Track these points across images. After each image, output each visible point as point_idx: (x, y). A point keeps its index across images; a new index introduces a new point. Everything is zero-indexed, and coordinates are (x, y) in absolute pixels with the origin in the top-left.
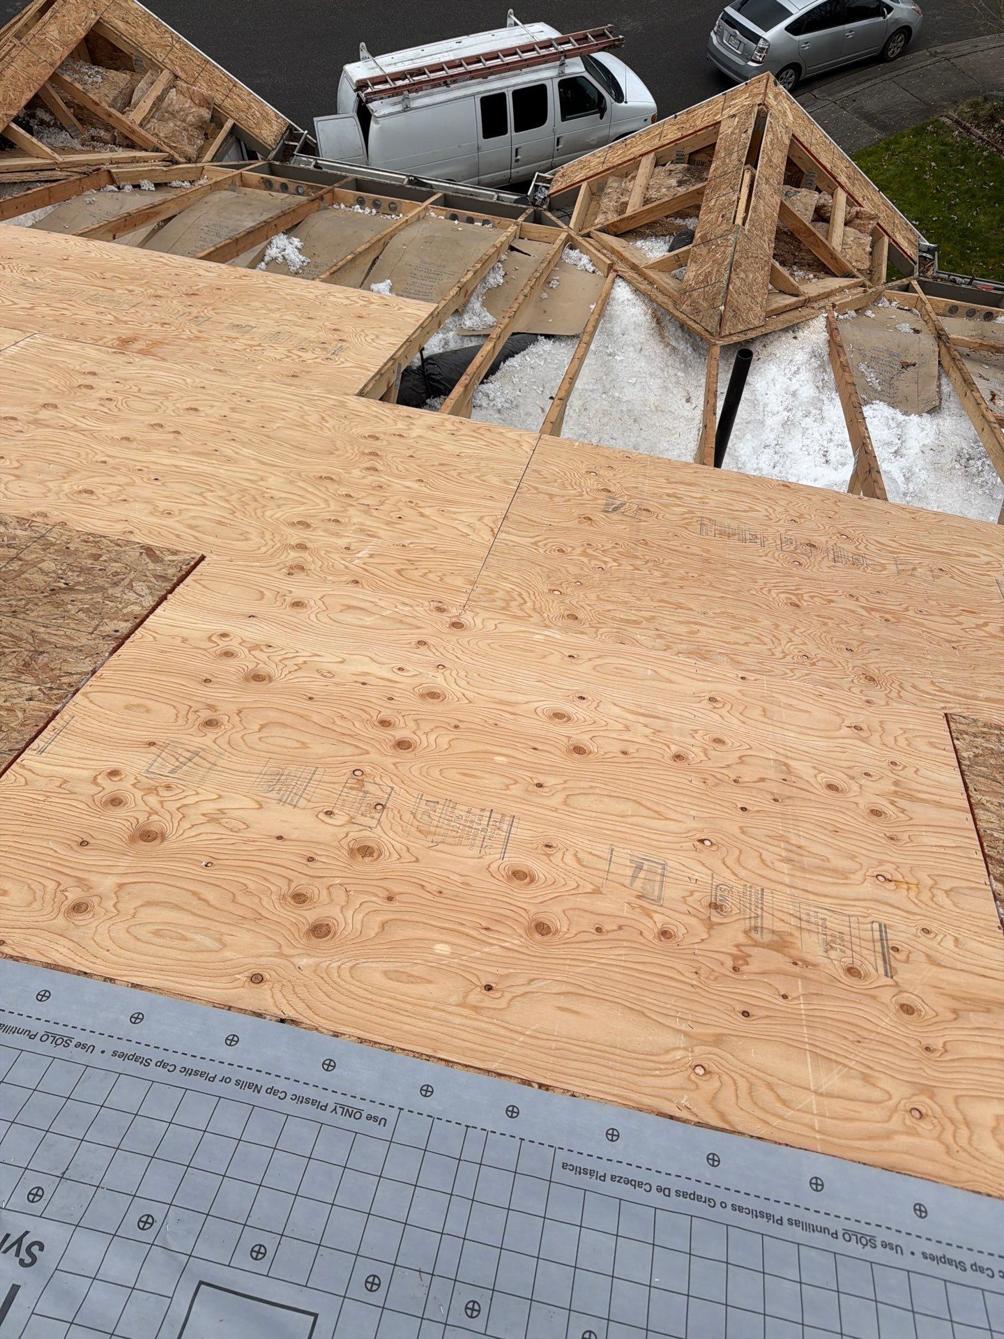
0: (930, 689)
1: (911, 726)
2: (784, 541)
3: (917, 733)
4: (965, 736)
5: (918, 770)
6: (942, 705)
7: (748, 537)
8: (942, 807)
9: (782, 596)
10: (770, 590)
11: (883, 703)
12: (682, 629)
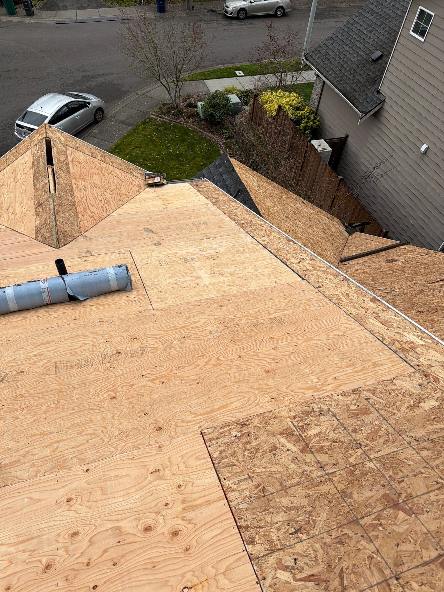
0: (190, 418)
1: (185, 452)
2: (103, 356)
3: (189, 455)
4: (213, 442)
5: (193, 483)
6: (198, 426)
7: (83, 363)
8: (210, 504)
9: (105, 395)
10: (98, 394)
11: (168, 442)
12: (47, 452)
